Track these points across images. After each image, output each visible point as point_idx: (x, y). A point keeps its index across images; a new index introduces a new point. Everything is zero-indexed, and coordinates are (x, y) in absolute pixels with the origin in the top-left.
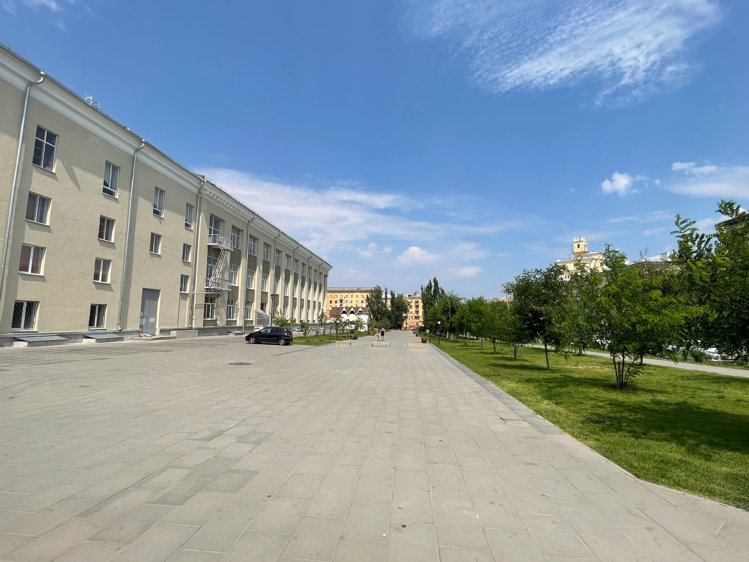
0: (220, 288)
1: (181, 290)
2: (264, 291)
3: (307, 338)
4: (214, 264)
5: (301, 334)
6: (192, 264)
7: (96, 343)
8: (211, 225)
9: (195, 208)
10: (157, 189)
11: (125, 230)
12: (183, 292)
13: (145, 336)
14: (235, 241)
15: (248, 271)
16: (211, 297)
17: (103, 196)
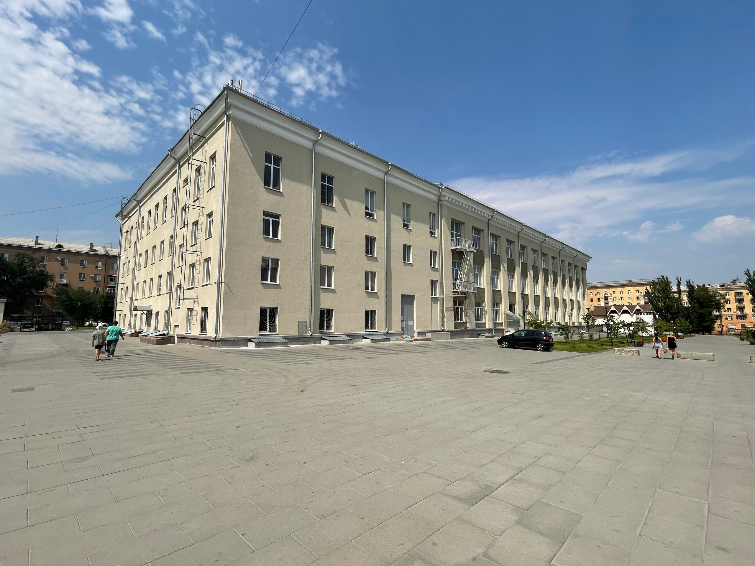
0: (466, 290)
1: (432, 295)
2: (511, 291)
3: (569, 343)
4: (459, 267)
5: (561, 338)
6: (439, 269)
7: (371, 342)
8: (452, 230)
9: (437, 215)
10: (404, 204)
11: (384, 245)
12: (433, 296)
13: (406, 337)
14: (477, 242)
15: (492, 271)
16: (459, 299)
17: (366, 219)
